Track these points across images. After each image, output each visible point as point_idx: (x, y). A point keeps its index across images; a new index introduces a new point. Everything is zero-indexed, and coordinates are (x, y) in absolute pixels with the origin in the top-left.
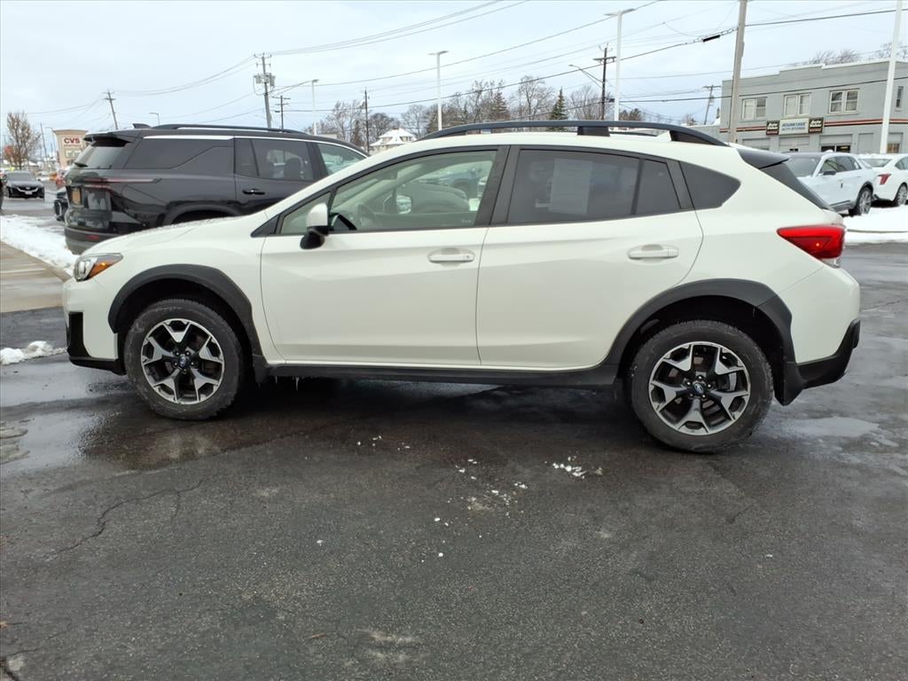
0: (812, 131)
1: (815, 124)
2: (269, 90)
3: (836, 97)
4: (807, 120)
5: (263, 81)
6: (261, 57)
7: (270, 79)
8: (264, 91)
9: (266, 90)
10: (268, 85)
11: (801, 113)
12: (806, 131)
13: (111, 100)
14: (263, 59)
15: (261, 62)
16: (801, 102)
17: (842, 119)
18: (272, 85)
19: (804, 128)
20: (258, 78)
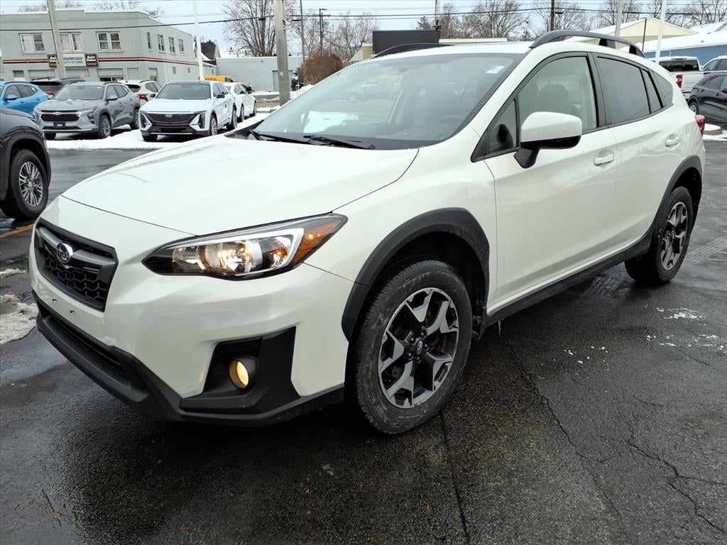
0: (90, 65)
1: (91, 59)
3: (102, 36)
4: (83, 56)
11: (76, 49)
12: (84, 64)
16: (74, 40)
17: (111, 56)
19: (82, 62)
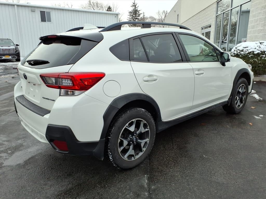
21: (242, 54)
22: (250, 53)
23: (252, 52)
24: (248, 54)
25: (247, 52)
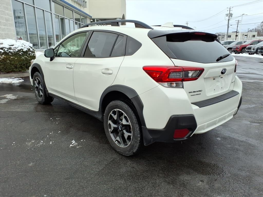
2: (230, 18)
5: (229, 15)
6: (229, 8)
7: (231, 15)
8: (228, 19)
9: (229, 18)
10: (230, 17)
13: (187, 24)
14: (230, 9)
15: (229, 10)
18: (231, 17)
20: (227, 15)
21: (12, 52)
22: (19, 51)
23: (21, 49)
24: (18, 51)
25: (17, 50)
